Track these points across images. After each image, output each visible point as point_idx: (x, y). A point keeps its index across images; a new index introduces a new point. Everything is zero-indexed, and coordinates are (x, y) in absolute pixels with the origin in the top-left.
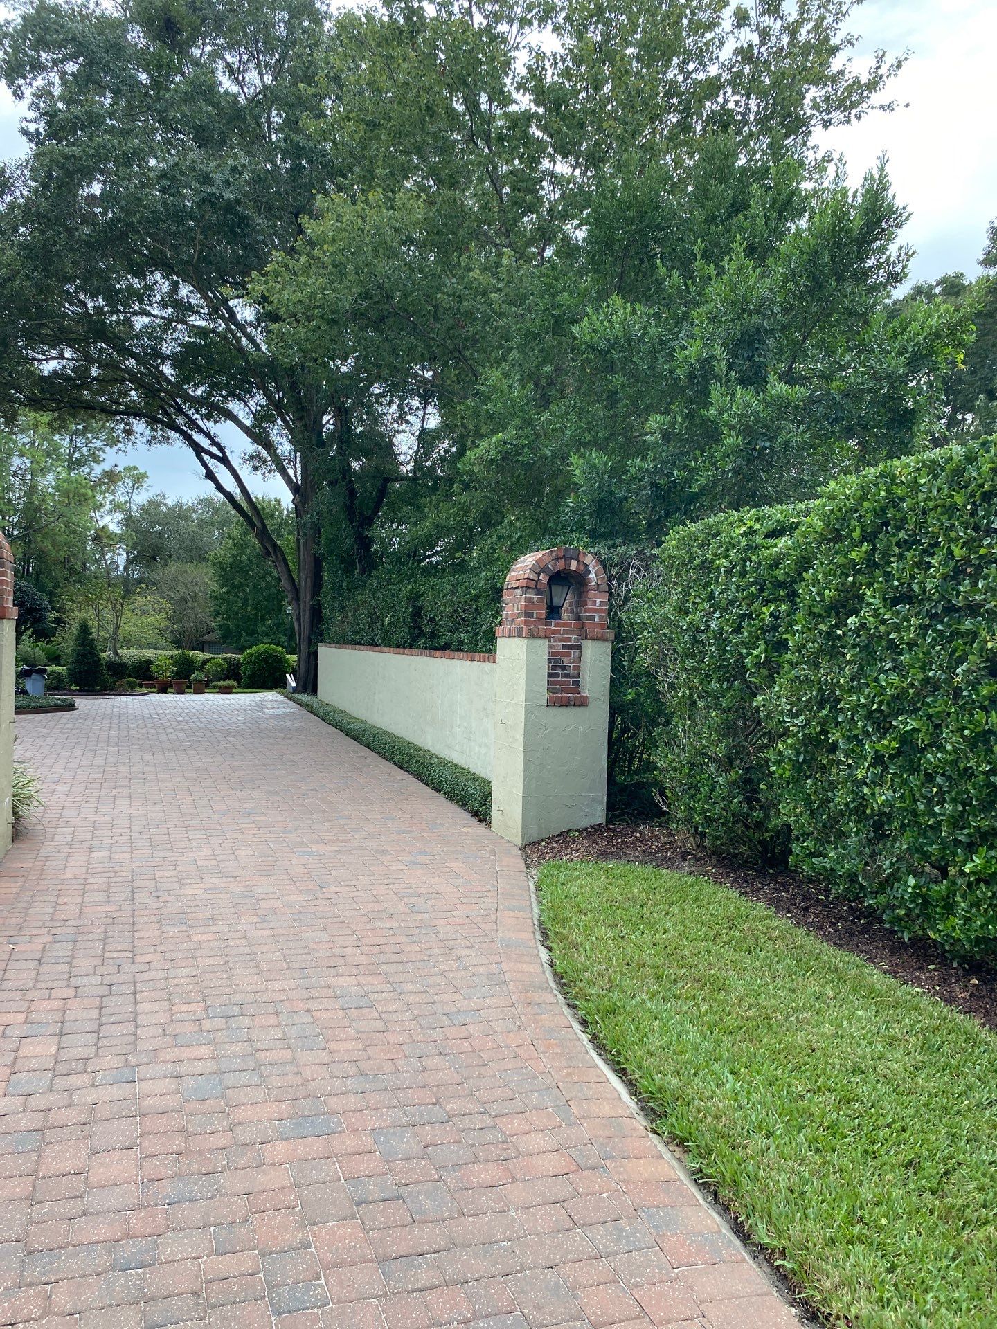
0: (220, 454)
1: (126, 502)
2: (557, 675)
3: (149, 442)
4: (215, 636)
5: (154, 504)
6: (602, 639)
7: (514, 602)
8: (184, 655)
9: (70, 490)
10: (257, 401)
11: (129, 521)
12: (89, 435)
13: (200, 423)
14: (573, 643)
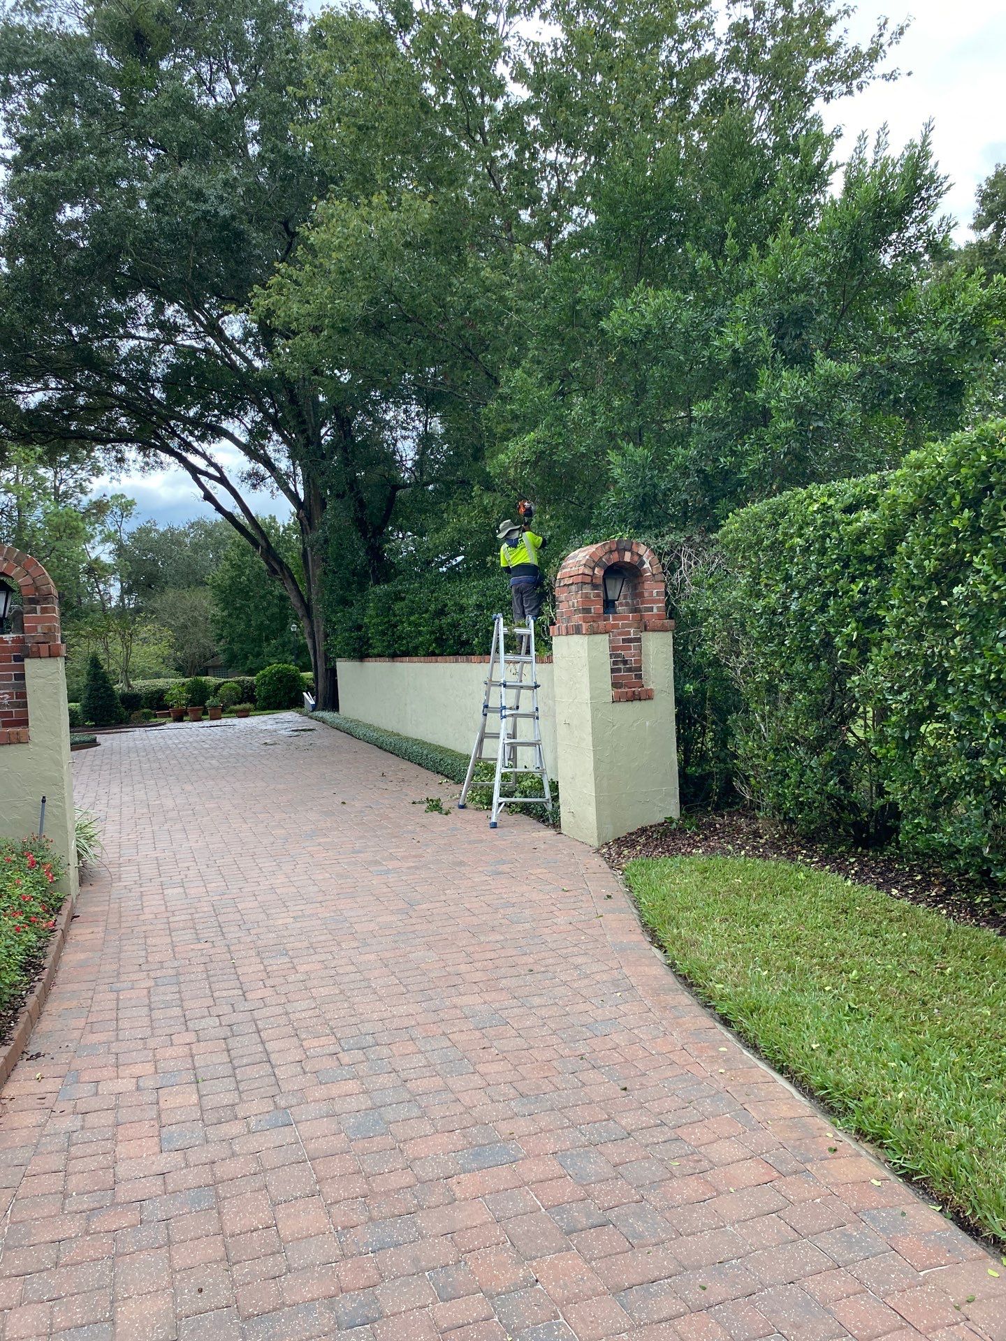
0: (218, 475)
1: (116, 532)
2: (619, 670)
3: (143, 469)
4: (222, 658)
5: (145, 531)
6: (663, 629)
7: (569, 600)
8: (197, 683)
9: (61, 524)
10: (252, 416)
11: (121, 551)
12: (74, 466)
13: (195, 444)
14: (632, 636)
